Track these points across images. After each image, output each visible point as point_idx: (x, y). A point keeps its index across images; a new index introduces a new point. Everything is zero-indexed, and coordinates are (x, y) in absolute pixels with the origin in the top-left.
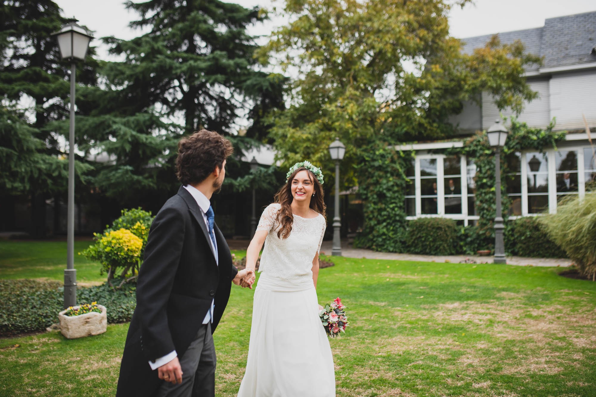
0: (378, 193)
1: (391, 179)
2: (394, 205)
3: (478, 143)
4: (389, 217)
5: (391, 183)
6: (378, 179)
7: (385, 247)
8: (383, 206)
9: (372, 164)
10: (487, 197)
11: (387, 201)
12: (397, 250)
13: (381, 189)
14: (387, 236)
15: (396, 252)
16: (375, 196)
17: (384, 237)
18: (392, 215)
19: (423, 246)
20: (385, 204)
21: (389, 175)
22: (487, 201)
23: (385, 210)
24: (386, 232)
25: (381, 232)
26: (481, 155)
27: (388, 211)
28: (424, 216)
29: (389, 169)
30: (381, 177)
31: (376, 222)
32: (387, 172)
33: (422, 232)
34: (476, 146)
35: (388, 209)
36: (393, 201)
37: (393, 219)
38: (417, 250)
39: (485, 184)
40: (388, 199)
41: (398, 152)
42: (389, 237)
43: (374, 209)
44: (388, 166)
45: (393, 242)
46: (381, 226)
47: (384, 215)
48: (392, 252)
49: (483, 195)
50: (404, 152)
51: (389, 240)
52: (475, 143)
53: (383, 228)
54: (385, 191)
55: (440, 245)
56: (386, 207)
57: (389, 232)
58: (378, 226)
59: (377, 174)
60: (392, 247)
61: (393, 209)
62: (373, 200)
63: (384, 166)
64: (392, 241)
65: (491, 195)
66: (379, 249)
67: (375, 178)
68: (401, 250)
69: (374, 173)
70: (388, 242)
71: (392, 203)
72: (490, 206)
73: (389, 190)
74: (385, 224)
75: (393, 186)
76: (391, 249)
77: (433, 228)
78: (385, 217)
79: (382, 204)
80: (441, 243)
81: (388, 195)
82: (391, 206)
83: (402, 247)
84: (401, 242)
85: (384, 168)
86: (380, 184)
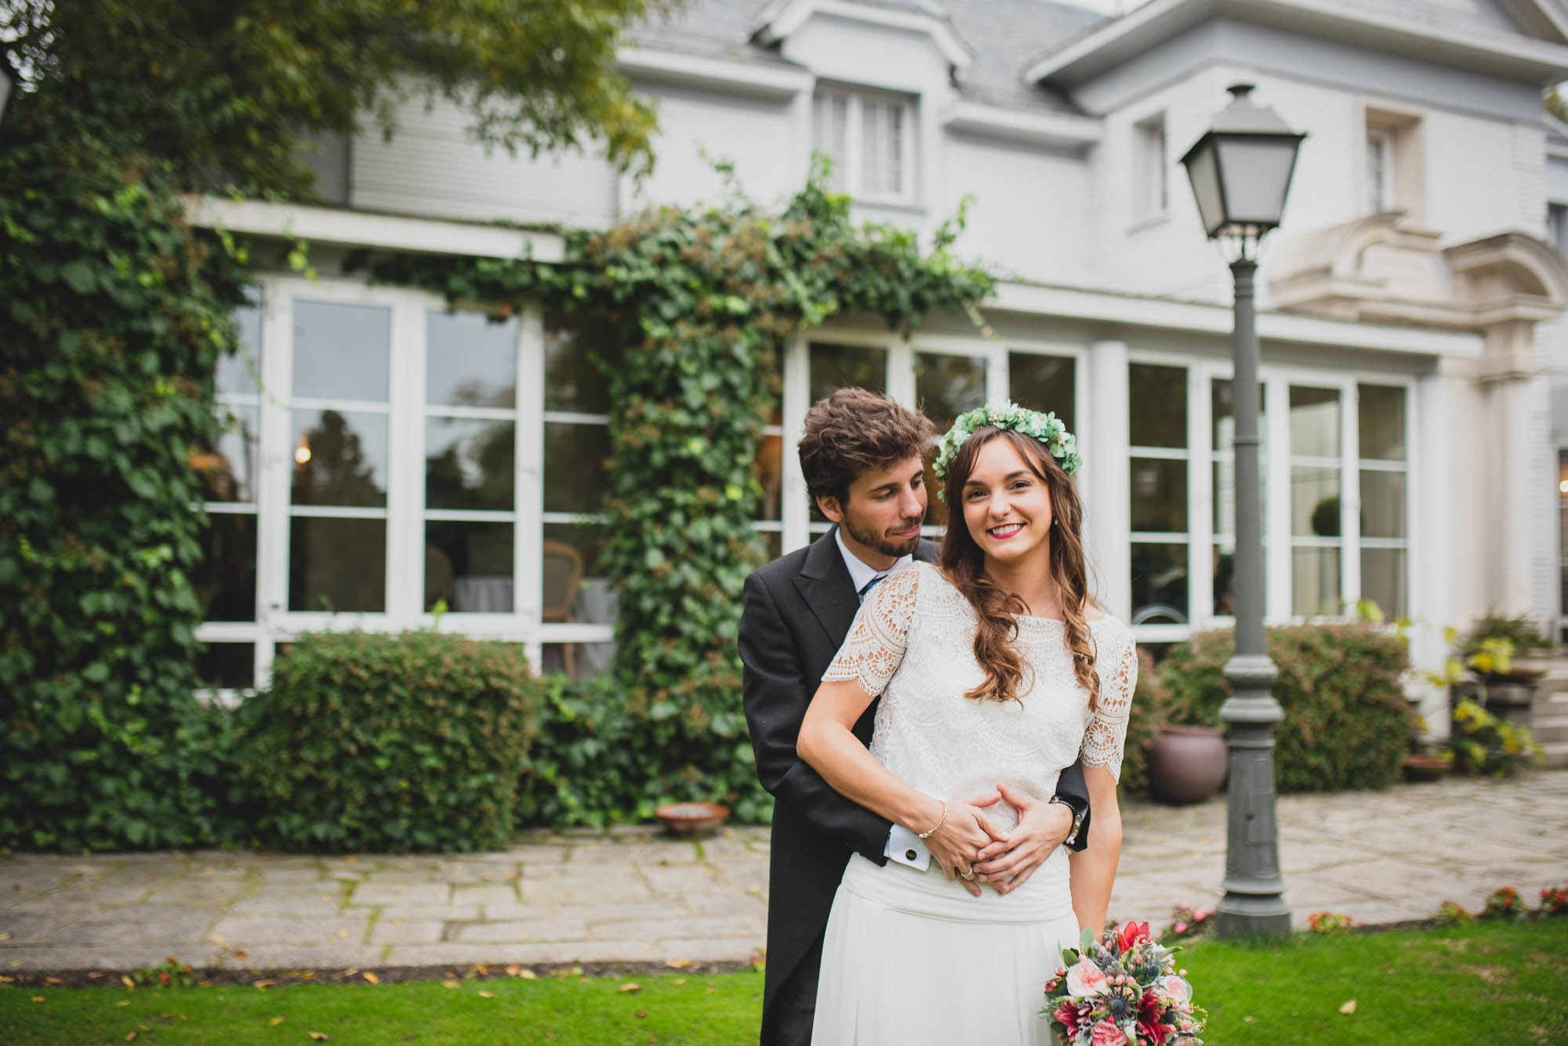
0: (72, 469)
1: (162, 387)
2: (165, 552)
3: (669, 253)
4: (129, 628)
5: (160, 417)
6: (78, 375)
7: (94, 820)
8: (98, 556)
9: (46, 273)
10: (701, 530)
11: (125, 527)
12: (172, 835)
13: (96, 448)
14: (106, 749)
15: (163, 846)
16: (42, 491)
17: (87, 756)
18: (148, 615)
19: (372, 800)
20: (110, 547)
21: (150, 362)
22: (696, 547)
23: (106, 580)
24: (104, 724)
25: (68, 719)
26: (685, 314)
27: (129, 590)
28: (315, 622)
29: (159, 326)
30: (96, 369)
31: (28, 663)
32: (138, 342)
33: (374, 721)
34: (661, 263)
35: (131, 578)
36: (160, 527)
37: (150, 637)
38: (320, 830)
39: (692, 463)
40: (133, 513)
41: (205, 234)
42: (120, 748)
43: (30, 571)
44: (153, 305)
45: (146, 785)
46: (65, 687)
47: (101, 616)
48: (144, 847)
49: (677, 518)
50: (239, 237)
51: (112, 772)
52: (650, 247)
53: (79, 697)
54: (123, 463)
55: (486, 790)
56: (118, 563)
57: (122, 722)
58: (42, 688)
59: (69, 343)
60: (137, 814)
61: (156, 579)
62: (22, 517)
63: (128, 298)
64: (136, 777)
65: (720, 523)
66: (41, 838)
67: (54, 372)
68: (195, 830)
69: (54, 334)
70: (109, 785)
71: (155, 540)
72: (712, 578)
73: (142, 455)
74: (98, 671)
75: (167, 431)
76: (136, 831)
77: (457, 697)
78: (108, 628)
79: (89, 541)
80: (490, 777)
81: (145, 486)
82: (154, 558)
83: (206, 812)
84: (197, 778)
85: (125, 313)
86: (84, 411)
